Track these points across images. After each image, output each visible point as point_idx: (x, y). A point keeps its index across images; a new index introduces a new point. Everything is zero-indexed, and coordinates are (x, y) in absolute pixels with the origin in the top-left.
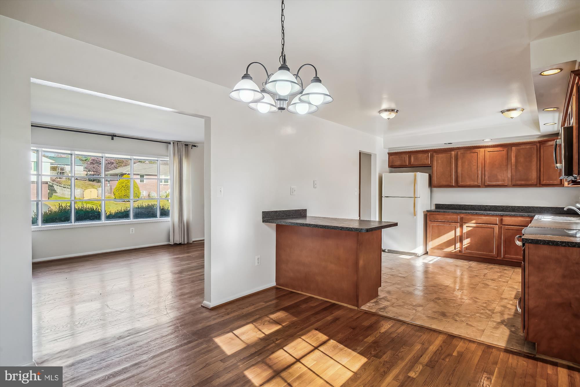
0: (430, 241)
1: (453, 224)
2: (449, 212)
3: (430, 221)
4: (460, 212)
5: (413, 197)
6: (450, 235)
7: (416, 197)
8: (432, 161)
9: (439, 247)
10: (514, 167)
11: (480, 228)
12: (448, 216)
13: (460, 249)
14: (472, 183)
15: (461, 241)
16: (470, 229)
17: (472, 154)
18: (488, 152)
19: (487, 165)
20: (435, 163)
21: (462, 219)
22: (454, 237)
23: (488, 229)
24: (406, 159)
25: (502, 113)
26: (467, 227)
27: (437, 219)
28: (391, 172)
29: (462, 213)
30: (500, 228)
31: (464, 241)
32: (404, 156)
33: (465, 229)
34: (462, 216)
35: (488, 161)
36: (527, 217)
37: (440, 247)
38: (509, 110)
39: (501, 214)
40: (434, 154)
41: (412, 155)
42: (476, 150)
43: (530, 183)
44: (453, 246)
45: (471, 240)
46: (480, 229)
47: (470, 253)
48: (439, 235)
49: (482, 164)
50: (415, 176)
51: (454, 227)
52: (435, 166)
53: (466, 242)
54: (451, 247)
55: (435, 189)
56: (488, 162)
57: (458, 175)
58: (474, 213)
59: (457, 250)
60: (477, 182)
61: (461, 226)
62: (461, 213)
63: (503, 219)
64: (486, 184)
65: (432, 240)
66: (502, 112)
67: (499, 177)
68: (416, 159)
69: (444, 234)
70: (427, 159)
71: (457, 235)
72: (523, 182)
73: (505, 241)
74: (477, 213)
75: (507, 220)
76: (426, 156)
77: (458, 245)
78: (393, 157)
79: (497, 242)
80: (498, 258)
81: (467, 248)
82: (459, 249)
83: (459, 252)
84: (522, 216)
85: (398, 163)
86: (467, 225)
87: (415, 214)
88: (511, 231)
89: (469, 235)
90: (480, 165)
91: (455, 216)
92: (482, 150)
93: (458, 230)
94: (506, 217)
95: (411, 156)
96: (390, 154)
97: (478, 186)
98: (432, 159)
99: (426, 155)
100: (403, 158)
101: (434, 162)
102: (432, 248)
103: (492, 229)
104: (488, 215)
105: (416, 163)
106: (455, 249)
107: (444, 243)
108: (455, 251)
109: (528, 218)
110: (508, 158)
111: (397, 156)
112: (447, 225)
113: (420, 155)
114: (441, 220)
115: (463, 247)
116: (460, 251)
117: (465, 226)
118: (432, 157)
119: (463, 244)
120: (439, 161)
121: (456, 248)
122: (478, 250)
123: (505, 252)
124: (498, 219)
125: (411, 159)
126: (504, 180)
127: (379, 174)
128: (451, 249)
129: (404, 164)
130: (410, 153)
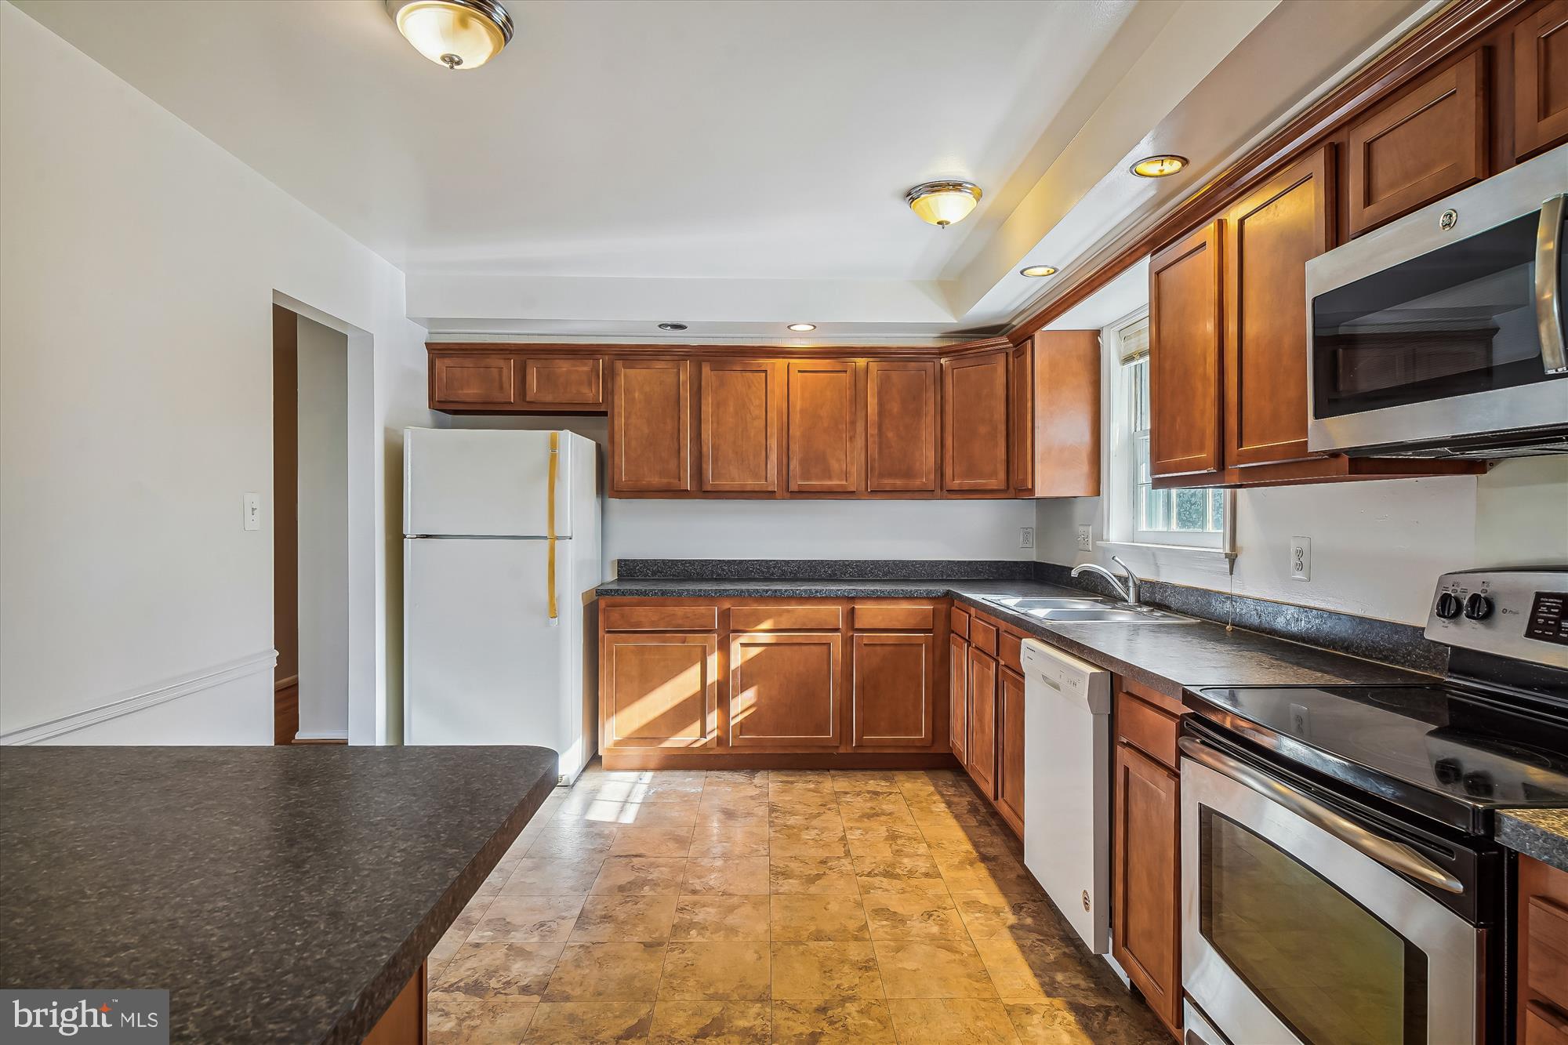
0: (610, 715)
1: (696, 640)
2: (680, 593)
3: (609, 632)
4: (720, 591)
5: (545, 538)
6: (686, 684)
7: (558, 538)
8: (609, 392)
9: (646, 735)
10: (873, 431)
11: (787, 647)
12: (676, 608)
13: (720, 734)
14: (751, 483)
15: (723, 701)
16: (754, 651)
17: (749, 374)
18: (799, 371)
19: (796, 418)
20: (620, 401)
21: (725, 615)
22: (698, 688)
23: (812, 647)
24: (505, 378)
25: (913, 199)
26: (743, 645)
27: (639, 624)
28: (440, 425)
29: (727, 596)
30: (848, 642)
31: (733, 703)
32: (496, 362)
33: (738, 656)
34: (726, 605)
35: (798, 404)
36: (924, 598)
37: (648, 734)
38: (935, 187)
39: (850, 591)
40: (619, 364)
41: (530, 363)
42: (761, 361)
43: (917, 483)
44: (697, 725)
45: (759, 694)
46: (787, 650)
47: (754, 743)
48: (646, 683)
49: (780, 414)
50: (553, 445)
51: (700, 649)
52: (620, 414)
53: (742, 703)
54: (687, 731)
55: (614, 503)
56: (798, 408)
57: (704, 449)
58: (767, 591)
59: (709, 737)
60: (766, 481)
61: (724, 647)
62: (723, 595)
63: (856, 611)
64: (793, 487)
65: (619, 707)
66: (911, 196)
67: (835, 465)
68: (546, 379)
69: (664, 681)
70: (590, 384)
71: (709, 681)
72: (899, 483)
73: (862, 688)
74: (776, 591)
75: (870, 613)
76: (586, 369)
77: (713, 719)
78: (448, 362)
79: (838, 692)
80: (842, 750)
81: (743, 727)
82: (715, 734)
83: (714, 745)
84: (910, 597)
85: (471, 392)
86: (745, 638)
87: (553, 611)
88: (878, 648)
89: (749, 675)
90: (773, 416)
91: (702, 609)
92: (780, 363)
93: (714, 661)
94: (865, 601)
95: (528, 371)
96: (437, 351)
97: (768, 495)
98: (610, 385)
99: (585, 367)
100: (495, 371)
101: (616, 397)
102: (618, 743)
103: (825, 647)
104: (811, 598)
105: (549, 398)
106: (703, 734)
107: (664, 715)
108: (704, 741)
109: (924, 602)
110: (857, 397)
111: (468, 362)
112: (674, 644)
113: (563, 366)
114: (653, 623)
115: (732, 723)
116: (721, 741)
117: (735, 647)
118: (610, 375)
119: (732, 714)
120: (637, 395)
121: (708, 730)
122: (780, 729)
123: (866, 727)
124: (839, 609)
125: (528, 378)
126: (846, 475)
127: (387, 430)
128: (687, 737)
129: (498, 396)
130: (525, 354)
